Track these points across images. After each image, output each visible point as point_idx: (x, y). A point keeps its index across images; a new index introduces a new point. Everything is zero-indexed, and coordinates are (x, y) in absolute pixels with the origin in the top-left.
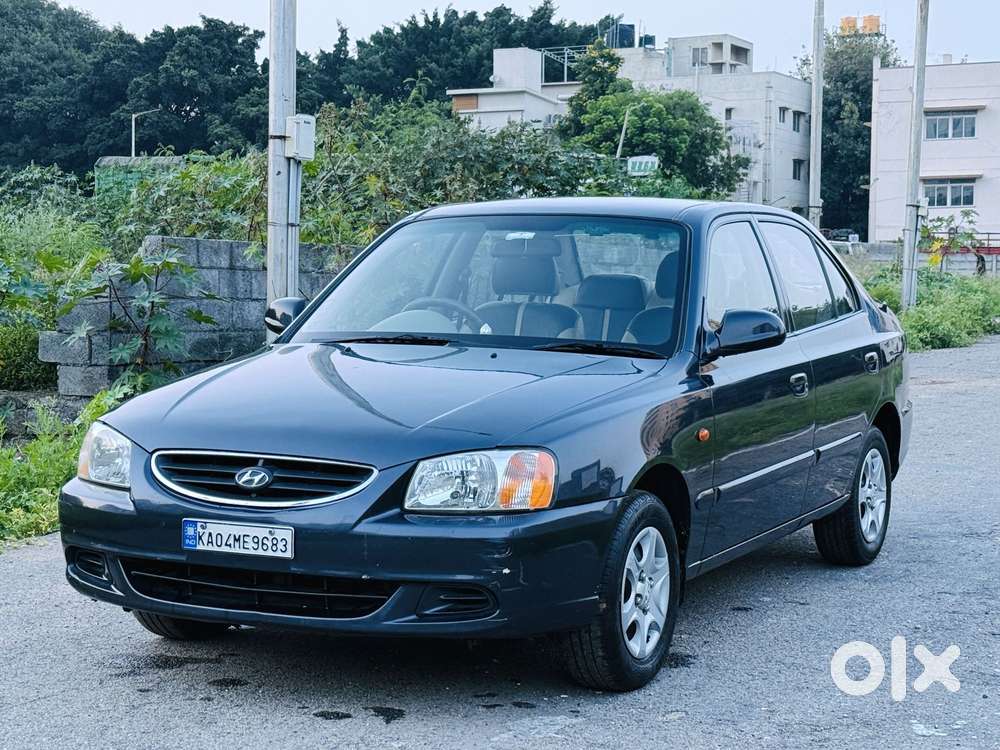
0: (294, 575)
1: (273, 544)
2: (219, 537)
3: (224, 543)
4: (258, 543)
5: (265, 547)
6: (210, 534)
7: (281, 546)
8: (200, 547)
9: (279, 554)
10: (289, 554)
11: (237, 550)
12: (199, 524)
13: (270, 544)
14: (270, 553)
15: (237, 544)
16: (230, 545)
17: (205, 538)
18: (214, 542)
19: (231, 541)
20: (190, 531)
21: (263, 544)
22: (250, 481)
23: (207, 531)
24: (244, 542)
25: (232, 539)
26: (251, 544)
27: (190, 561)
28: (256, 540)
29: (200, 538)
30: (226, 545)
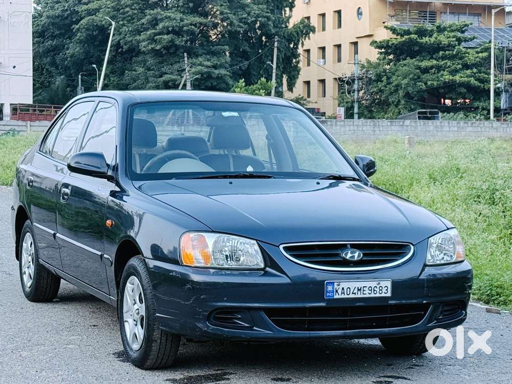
0: (391, 305)
1: (380, 290)
2: (348, 289)
3: (351, 292)
4: (371, 290)
5: (375, 292)
6: (343, 289)
7: (384, 290)
8: (336, 297)
9: (383, 295)
10: (389, 294)
11: (359, 295)
12: (335, 284)
13: (378, 290)
14: (378, 295)
15: (359, 292)
16: (355, 294)
17: (340, 291)
18: (345, 292)
19: (356, 291)
20: (330, 288)
21: (374, 290)
22: (353, 257)
23: (341, 287)
24: (364, 290)
25: (356, 289)
26: (367, 291)
27: (329, 306)
28: (370, 289)
29: (337, 291)
30: (353, 293)
